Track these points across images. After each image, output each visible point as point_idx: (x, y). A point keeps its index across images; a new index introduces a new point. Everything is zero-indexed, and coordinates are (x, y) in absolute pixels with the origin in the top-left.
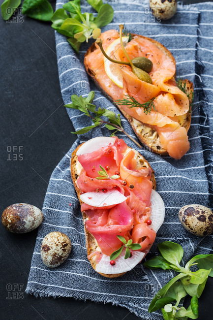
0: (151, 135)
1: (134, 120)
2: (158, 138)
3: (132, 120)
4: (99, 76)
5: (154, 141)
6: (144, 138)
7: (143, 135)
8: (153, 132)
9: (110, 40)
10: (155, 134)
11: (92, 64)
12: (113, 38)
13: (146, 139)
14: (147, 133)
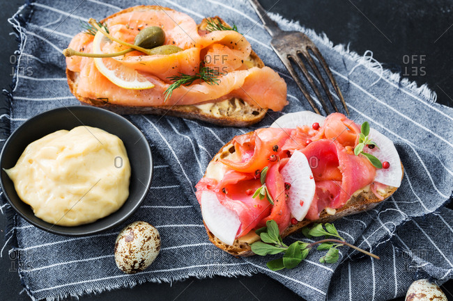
0: (235, 107)
1: (201, 107)
2: (244, 104)
3: (199, 110)
4: (114, 97)
5: (244, 110)
6: (231, 117)
7: (226, 114)
8: (232, 102)
9: (83, 49)
10: (237, 102)
11: (93, 92)
12: (84, 44)
13: (233, 117)
14: (228, 110)
